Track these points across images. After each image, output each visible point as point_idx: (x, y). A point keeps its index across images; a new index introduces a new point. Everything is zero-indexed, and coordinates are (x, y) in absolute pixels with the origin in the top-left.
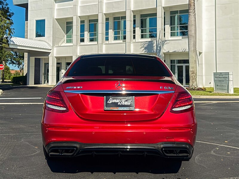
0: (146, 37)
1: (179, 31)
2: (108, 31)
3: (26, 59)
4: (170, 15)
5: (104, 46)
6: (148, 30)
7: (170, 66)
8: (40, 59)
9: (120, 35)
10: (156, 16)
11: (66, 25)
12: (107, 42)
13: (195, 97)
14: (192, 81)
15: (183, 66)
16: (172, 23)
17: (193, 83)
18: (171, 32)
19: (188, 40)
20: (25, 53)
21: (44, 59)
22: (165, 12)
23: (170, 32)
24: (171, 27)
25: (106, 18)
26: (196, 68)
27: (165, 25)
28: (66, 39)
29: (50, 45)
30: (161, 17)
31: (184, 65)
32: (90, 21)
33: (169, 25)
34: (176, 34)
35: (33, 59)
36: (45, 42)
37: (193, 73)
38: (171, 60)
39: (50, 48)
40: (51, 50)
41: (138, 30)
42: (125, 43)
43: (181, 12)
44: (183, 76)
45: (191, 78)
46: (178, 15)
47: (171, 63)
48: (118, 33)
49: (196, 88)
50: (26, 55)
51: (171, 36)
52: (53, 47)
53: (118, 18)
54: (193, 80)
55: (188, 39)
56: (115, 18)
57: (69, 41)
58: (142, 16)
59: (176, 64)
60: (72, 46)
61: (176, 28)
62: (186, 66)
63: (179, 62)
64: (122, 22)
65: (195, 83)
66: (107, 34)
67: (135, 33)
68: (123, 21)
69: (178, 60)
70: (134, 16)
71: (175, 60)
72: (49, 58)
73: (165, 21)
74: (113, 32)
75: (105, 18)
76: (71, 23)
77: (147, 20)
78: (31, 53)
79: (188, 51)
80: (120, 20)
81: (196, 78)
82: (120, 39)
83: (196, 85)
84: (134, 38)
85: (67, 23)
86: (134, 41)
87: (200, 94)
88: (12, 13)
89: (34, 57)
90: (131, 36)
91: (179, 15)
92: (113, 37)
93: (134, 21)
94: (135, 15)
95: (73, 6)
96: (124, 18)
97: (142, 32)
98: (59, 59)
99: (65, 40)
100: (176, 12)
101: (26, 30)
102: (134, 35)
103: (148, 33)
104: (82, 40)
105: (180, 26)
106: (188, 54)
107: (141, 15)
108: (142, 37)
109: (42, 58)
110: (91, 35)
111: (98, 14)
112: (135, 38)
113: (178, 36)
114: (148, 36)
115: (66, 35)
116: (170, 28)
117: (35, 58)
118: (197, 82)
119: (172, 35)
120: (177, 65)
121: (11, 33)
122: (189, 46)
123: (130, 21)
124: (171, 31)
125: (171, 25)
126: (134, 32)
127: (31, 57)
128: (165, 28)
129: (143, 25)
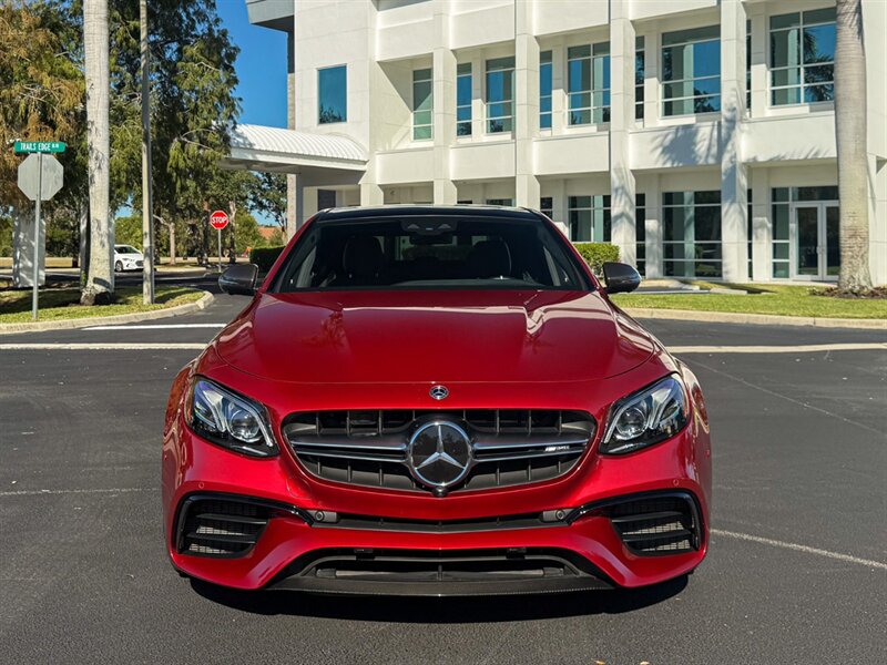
0: (681, 112)
1: (803, 85)
2: (550, 94)
3: (292, 192)
4: (769, 31)
5: (535, 147)
6: (689, 87)
7: (770, 208)
8: (334, 192)
9: (592, 108)
10: (719, 35)
11: (411, 82)
12: (547, 133)
13: (862, 323)
14: (851, 263)
15: (816, 209)
16: (777, 58)
17: (856, 271)
18: (774, 92)
19: (833, 118)
20: (289, 176)
21: (348, 192)
22: (749, 22)
23: (769, 88)
24: (773, 73)
25: (541, 53)
26: (867, 216)
27: (752, 67)
28: (412, 126)
29: (363, 148)
30: (737, 39)
31: (822, 207)
32: (489, 64)
33: (764, 65)
34: (792, 96)
35: (311, 193)
36: (348, 138)
37: (853, 236)
38: (774, 190)
39: (362, 158)
40: (365, 163)
41: (654, 89)
42: (607, 133)
43: (811, 16)
44: (819, 243)
45: (846, 254)
46: (799, 30)
47: (774, 199)
48: (586, 101)
49: (865, 290)
50: (291, 180)
51: (774, 103)
52: (371, 152)
53: (584, 50)
54: (853, 261)
55: (833, 112)
56: (572, 52)
57: (423, 132)
58: (666, 37)
59: (790, 202)
60: (431, 149)
61: (792, 75)
62: (828, 209)
63: (805, 193)
64: (598, 61)
65: (862, 270)
66: (546, 104)
67: (643, 100)
68: (601, 59)
69: (800, 189)
70: (640, 41)
71: (787, 189)
72: (359, 191)
73: (752, 51)
74: (567, 97)
75: (537, 50)
76: (428, 73)
77: (685, 51)
78: (307, 175)
79: (835, 155)
80: (591, 57)
81: (866, 252)
82: (589, 122)
83: (867, 277)
84: (637, 117)
85: (417, 75)
86: (639, 124)
87: (881, 314)
88: (234, 48)
89: (317, 188)
90: (626, 110)
91: (802, 27)
92: (567, 115)
93: (640, 56)
94: (643, 37)
95: (431, 18)
96: (604, 48)
97: (668, 92)
98: (392, 193)
99: (409, 131)
100: (791, 19)
101: (290, 102)
102: (637, 106)
103: (688, 98)
104: (465, 130)
105: (806, 68)
106: (834, 165)
107: (663, 35)
108: (669, 110)
109: (341, 192)
110: (493, 111)
111: (514, 41)
112: (642, 117)
113: (799, 101)
114: (690, 106)
115: (412, 115)
116: (769, 74)
117: (319, 191)
118: (868, 268)
119: (777, 99)
120: (794, 205)
121: (233, 114)
122: (841, 138)
123: (626, 57)
124: (773, 85)
125: (773, 65)
126: (640, 94)
127: (305, 189)
128: (749, 75)
129: (671, 68)
